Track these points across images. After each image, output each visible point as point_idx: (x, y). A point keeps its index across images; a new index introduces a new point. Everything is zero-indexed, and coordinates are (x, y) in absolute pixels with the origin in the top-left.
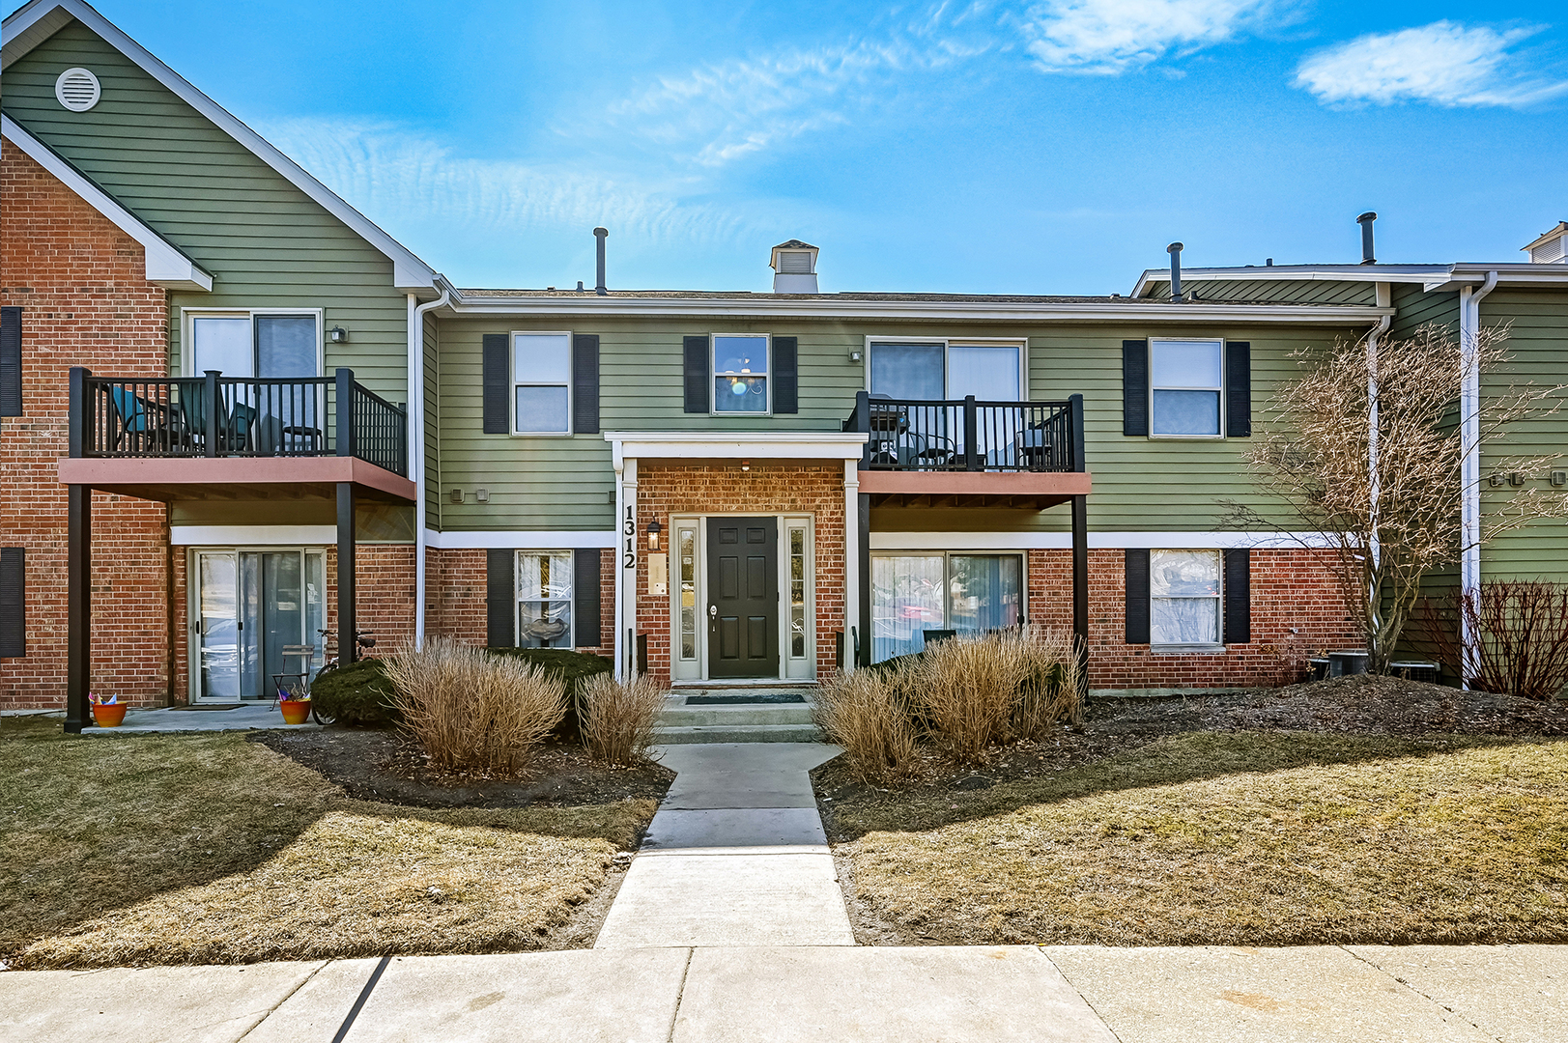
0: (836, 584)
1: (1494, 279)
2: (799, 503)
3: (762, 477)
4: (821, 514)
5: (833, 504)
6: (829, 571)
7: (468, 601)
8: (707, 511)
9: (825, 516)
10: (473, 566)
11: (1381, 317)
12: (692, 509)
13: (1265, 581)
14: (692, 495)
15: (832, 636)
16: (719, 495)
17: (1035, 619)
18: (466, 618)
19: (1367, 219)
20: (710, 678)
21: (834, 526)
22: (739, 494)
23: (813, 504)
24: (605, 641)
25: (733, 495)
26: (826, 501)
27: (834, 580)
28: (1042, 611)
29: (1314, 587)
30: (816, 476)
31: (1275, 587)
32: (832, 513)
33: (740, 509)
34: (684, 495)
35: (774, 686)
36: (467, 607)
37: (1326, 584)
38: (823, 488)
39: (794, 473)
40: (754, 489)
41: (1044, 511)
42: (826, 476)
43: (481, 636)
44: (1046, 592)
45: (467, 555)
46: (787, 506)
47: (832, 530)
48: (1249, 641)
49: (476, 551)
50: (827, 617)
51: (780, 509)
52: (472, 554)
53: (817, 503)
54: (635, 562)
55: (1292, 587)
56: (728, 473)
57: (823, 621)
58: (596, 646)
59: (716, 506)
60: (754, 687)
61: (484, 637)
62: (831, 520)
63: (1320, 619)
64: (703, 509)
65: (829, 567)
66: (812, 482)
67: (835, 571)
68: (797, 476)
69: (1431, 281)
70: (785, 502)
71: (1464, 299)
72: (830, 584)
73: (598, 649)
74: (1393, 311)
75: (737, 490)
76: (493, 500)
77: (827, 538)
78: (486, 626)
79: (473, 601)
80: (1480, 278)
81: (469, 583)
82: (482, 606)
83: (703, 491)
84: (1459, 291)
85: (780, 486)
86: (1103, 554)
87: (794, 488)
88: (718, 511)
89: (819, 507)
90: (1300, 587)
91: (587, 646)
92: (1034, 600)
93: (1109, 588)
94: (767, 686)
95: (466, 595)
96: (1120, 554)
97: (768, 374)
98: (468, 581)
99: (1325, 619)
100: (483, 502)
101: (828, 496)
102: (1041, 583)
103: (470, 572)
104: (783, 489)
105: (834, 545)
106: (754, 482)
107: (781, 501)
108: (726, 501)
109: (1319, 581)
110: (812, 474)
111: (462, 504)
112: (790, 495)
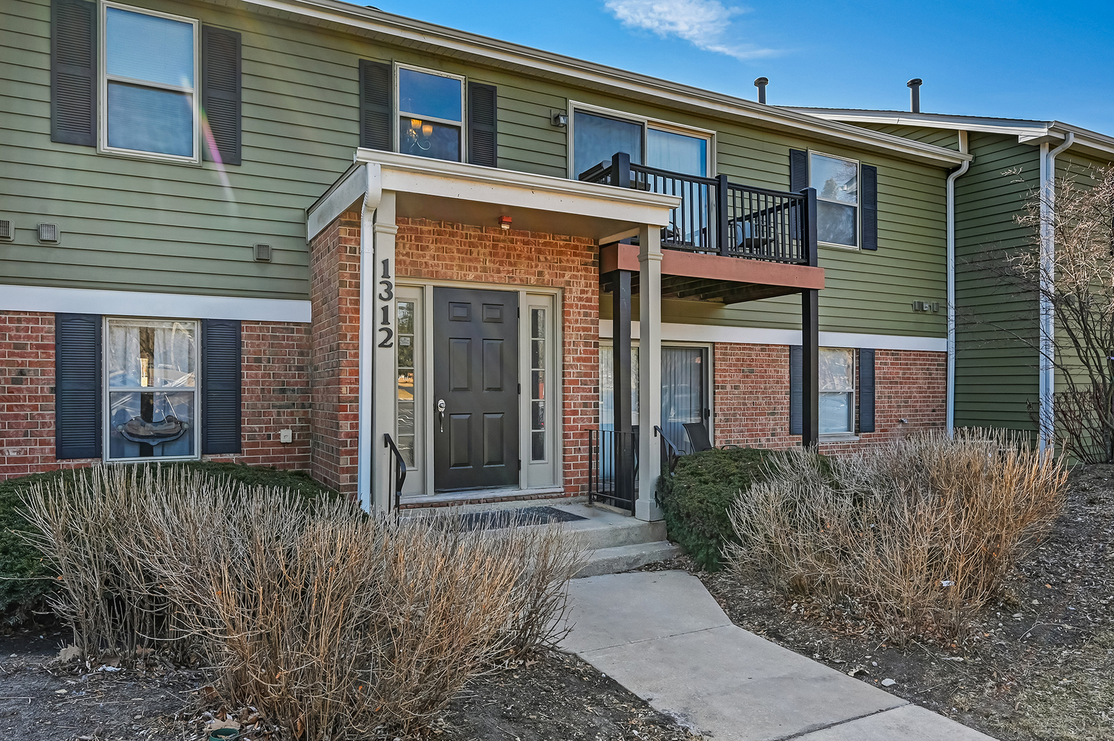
0: (586, 375)
1: (1072, 139)
2: (547, 277)
3: (504, 241)
4: (571, 292)
5: (583, 282)
6: (579, 359)
7: (19, 390)
8: (437, 279)
9: (575, 294)
10: (29, 338)
11: (962, 161)
12: (418, 275)
13: (884, 378)
14: (419, 256)
15: (582, 435)
16: (452, 259)
17: (719, 412)
18: (16, 417)
19: (915, 84)
20: (436, 492)
21: (584, 307)
22: (477, 260)
23: (562, 279)
24: (248, 445)
25: (470, 260)
26: (576, 277)
27: (583, 370)
28: (726, 404)
29: (914, 383)
30: (565, 246)
31: (891, 383)
32: (583, 292)
33: (477, 279)
34: (407, 254)
35: (516, 498)
36: (18, 399)
37: (921, 381)
38: (573, 262)
39: (542, 241)
40: (496, 255)
41: (729, 306)
42: (576, 247)
43: (42, 443)
44: (728, 386)
45: (19, 320)
46: (533, 279)
47: (582, 311)
48: (874, 431)
49: (35, 316)
50: (575, 413)
51: (525, 283)
52: (28, 321)
53: (567, 278)
54: (392, 340)
55: (901, 383)
56: (464, 232)
57: (572, 417)
58: (235, 452)
59: (449, 272)
60: (493, 500)
61: (49, 444)
62: (581, 299)
63: (917, 411)
64: (433, 275)
65: (579, 355)
66: (561, 253)
67: (585, 360)
68: (545, 244)
69: (1026, 135)
70: (531, 274)
71: (1044, 152)
72: (579, 375)
73: (238, 456)
74: (970, 157)
75: (475, 255)
76: (64, 241)
77: (577, 321)
78: (53, 428)
79: (28, 390)
80: (1061, 136)
81: (23, 364)
82: (45, 398)
83: (432, 252)
84: (1039, 146)
85: (525, 254)
86: (773, 350)
87: (542, 258)
88: (451, 279)
89: (568, 283)
90: (906, 383)
91: (220, 453)
92: (719, 393)
93: (777, 382)
94: (509, 499)
95: (14, 381)
96: (785, 351)
97: (462, 124)
98: (20, 360)
99: (921, 411)
100: (50, 244)
101: (578, 271)
102: (725, 376)
103: (24, 346)
104: (529, 258)
105: (585, 329)
106: (495, 247)
107: (527, 273)
108: (461, 268)
109: (917, 379)
110: (562, 243)
111: (10, 243)
112: (537, 266)
